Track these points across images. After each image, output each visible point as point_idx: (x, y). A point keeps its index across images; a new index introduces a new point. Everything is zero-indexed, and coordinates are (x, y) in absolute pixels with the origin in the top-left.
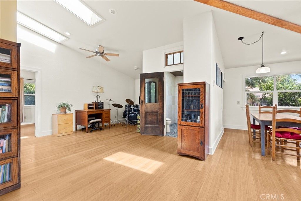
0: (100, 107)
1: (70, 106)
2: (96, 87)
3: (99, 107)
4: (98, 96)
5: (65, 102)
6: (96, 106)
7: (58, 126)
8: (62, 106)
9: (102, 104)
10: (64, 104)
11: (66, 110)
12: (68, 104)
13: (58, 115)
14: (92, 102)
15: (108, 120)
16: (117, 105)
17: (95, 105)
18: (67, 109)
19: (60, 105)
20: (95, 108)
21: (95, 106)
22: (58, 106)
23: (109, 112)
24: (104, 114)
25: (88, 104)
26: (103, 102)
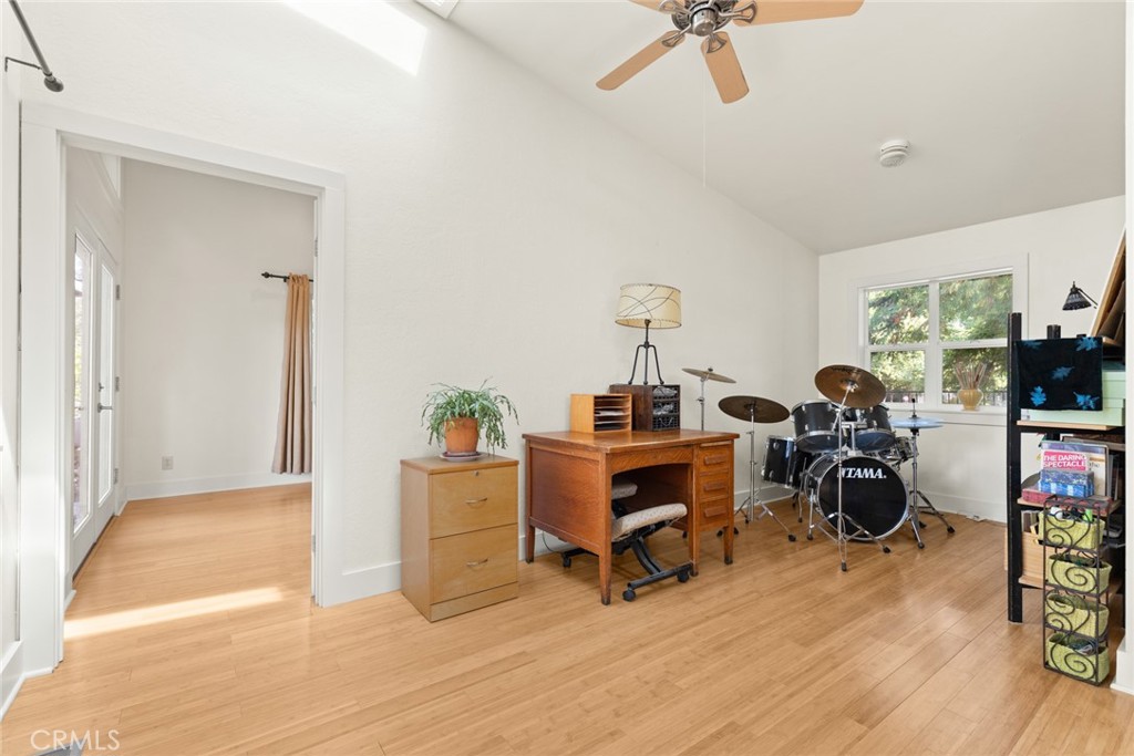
0: (663, 417)
1: (503, 408)
2: (641, 292)
3: (655, 418)
4: (647, 345)
5: (474, 387)
6: (641, 411)
7: (432, 549)
8: (457, 410)
9: (674, 397)
10: (467, 398)
11: (477, 435)
12: (492, 394)
13: (432, 473)
14: (613, 388)
15: (720, 509)
16: (747, 407)
17: (629, 405)
18: (483, 432)
19: (441, 401)
20: (630, 420)
21: (630, 412)
22: (431, 411)
23: (727, 452)
24: (703, 469)
25: (596, 398)
26: (677, 388)
